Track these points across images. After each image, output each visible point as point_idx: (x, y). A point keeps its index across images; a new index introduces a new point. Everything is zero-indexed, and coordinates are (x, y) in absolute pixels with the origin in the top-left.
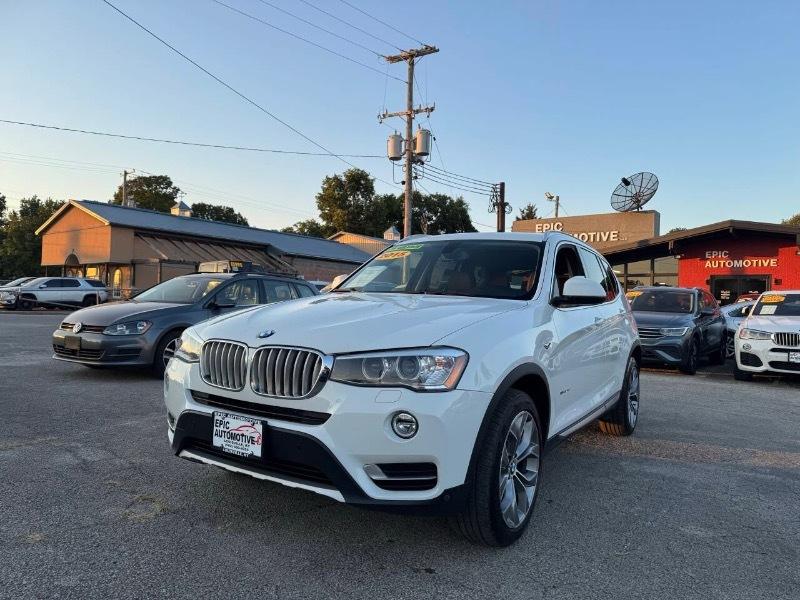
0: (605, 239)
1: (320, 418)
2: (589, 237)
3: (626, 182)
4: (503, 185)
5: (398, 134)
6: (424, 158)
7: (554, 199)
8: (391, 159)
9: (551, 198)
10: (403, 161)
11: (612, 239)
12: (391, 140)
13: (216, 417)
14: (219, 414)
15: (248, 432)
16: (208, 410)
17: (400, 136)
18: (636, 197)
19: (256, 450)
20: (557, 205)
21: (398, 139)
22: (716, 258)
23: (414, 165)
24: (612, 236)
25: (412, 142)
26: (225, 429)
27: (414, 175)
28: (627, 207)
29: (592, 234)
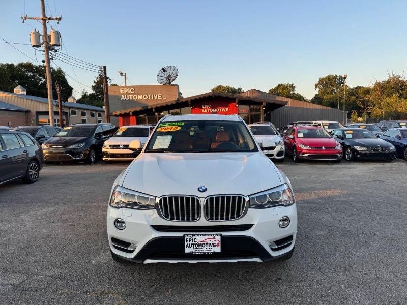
0: (156, 97)
1: (247, 227)
2: (148, 96)
3: (164, 70)
4: (105, 67)
5: (37, 31)
7: (124, 74)
8: (34, 46)
9: (122, 74)
10: (43, 48)
11: (159, 98)
12: (32, 34)
14: (188, 236)
15: (211, 241)
16: (180, 234)
17: (38, 32)
18: (168, 78)
20: (126, 78)
21: (37, 34)
22: (206, 108)
23: (50, 51)
24: (159, 96)
25: (47, 37)
26: (194, 243)
27: (50, 57)
28: (165, 82)
29: (149, 95)
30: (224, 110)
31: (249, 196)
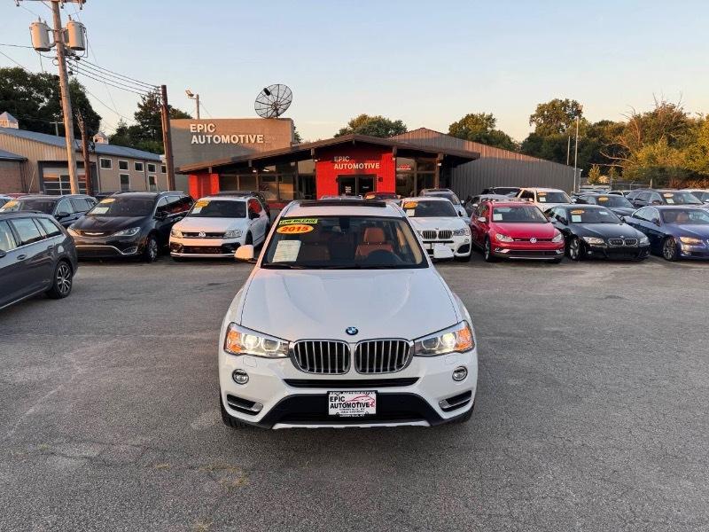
0: (253, 141)
1: (412, 381)
2: (239, 138)
3: (267, 92)
4: (164, 87)
5: (43, 21)
6: (78, 53)
7: (195, 97)
8: (37, 49)
9: (192, 95)
10: (54, 53)
11: (258, 142)
12: (35, 28)
13: (330, 395)
14: (333, 393)
15: (363, 400)
16: (323, 391)
17: (45, 24)
18: (275, 110)
19: (372, 410)
20: (198, 102)
21: (43, 28)
22: (341, 162)
23: (67, 59)
24: (258, 139)
25: (61, 33)
26: (341, 402)
27: (68, 70)
28: (269, 114)
29: (242, 136)
30: (373, 167)
31: (414, 340)
